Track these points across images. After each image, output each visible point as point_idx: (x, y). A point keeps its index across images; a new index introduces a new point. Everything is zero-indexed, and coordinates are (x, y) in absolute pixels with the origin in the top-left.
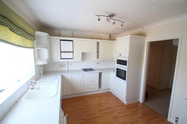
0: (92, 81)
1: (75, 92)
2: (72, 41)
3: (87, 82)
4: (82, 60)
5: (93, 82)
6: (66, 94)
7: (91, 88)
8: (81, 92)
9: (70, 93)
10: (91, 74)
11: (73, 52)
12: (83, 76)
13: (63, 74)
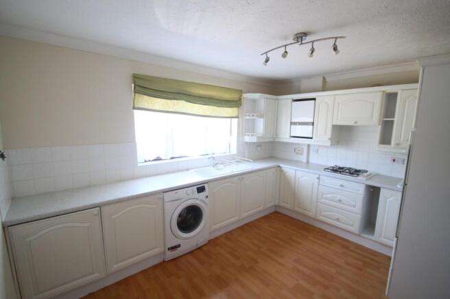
0: (340, 201)
1: (297, 209)
2: (314, 99)
3: (325, 199)
4: (331, 145)
5: (343, 204)
6: (282, 204)
7: (336, 217)
8: (311, 214)
9: (288, 206)
10: (341, 182)
11: (313, 124)
12: (317, 180)
13: (281, 165)
